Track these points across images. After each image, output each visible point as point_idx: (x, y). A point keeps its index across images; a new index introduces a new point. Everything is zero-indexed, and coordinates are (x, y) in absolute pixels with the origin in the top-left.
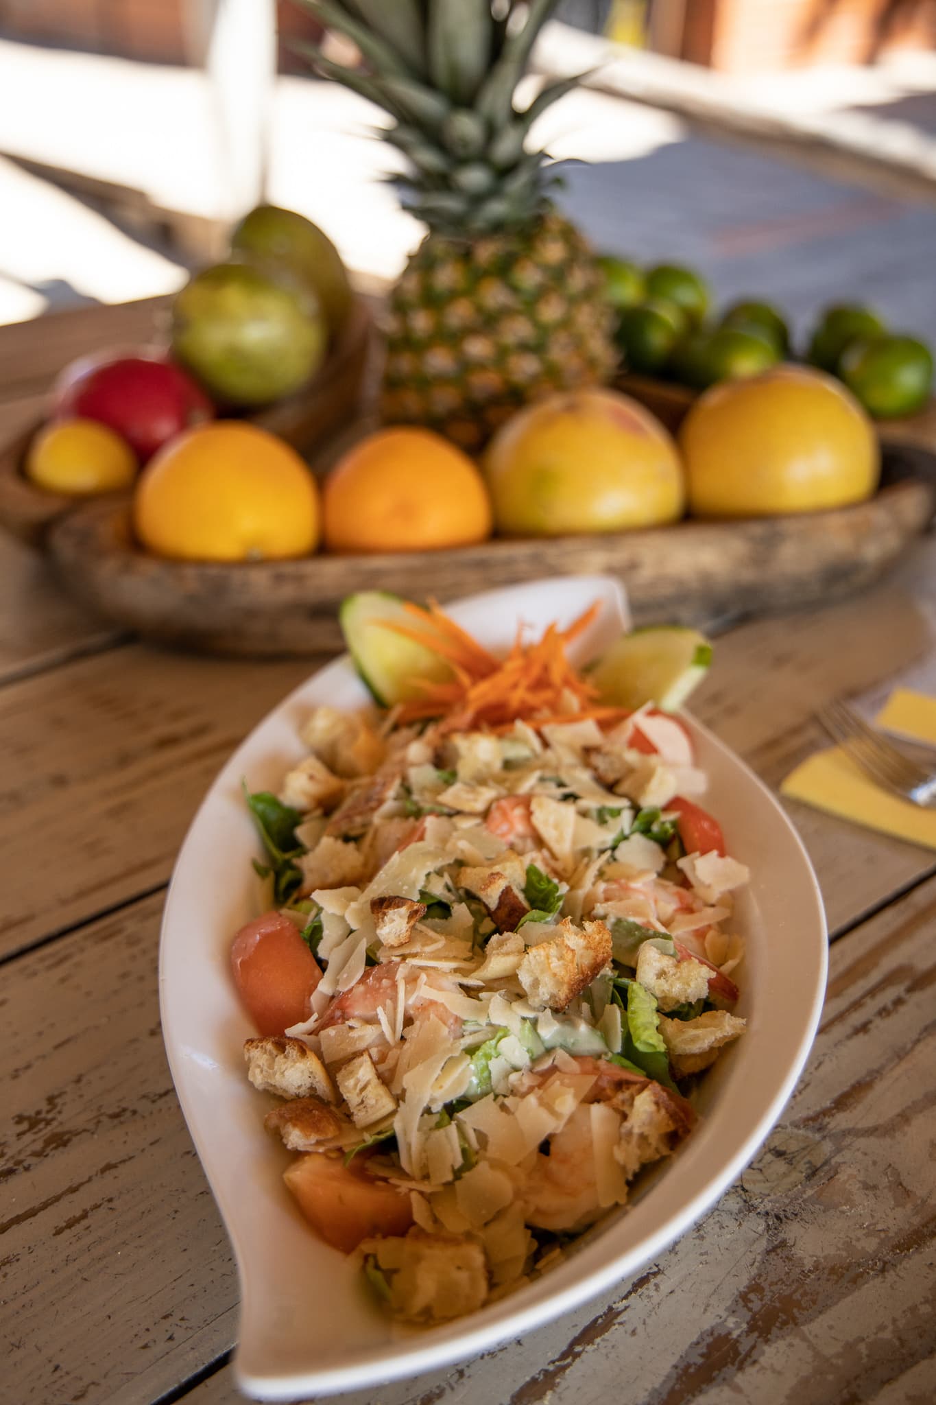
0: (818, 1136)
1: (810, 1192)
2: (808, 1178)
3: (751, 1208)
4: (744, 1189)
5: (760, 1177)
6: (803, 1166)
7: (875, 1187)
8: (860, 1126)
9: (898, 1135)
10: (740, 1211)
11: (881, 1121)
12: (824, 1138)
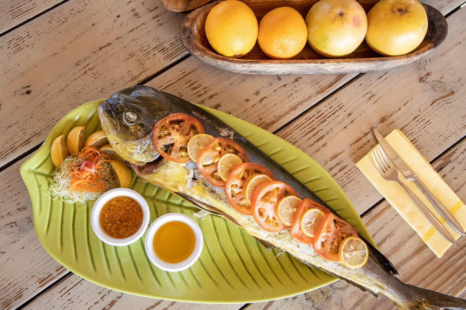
0: (331, 288)
1: (325, 304)
2: (326, 300)
3: (314, 306)
4: (314, 302)
5: (317, 298)
6: (326, 297)
7: (337, 304)
8: (339, 287)
9: (346, 290)
10: (312, 307)
11: (343, 286)
12: (332, 289)
